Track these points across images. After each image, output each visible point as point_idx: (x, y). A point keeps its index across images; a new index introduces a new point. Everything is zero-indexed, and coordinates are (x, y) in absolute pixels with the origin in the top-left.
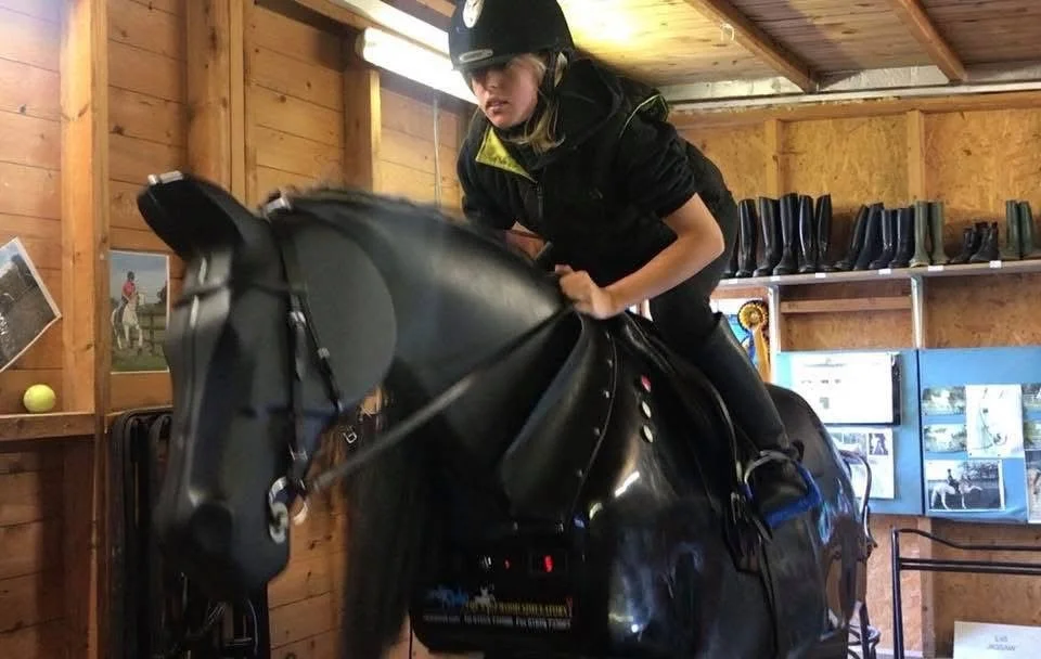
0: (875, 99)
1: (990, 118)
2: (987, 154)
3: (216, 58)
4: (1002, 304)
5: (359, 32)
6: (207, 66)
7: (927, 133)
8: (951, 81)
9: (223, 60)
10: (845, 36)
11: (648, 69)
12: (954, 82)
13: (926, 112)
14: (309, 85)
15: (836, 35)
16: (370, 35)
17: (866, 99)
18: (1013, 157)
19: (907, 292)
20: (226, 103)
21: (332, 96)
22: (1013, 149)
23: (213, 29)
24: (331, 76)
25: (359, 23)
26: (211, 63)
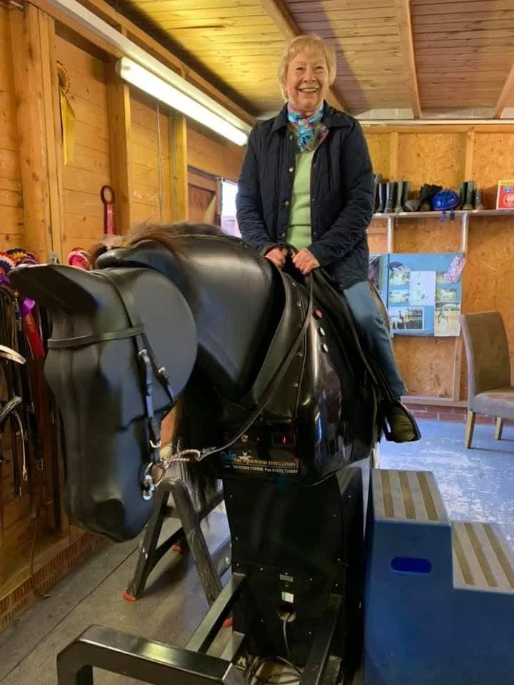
0: (376, 125)
1: (431, 137)
2: (428, 156)
3: (33, 65)
4: (429, 232)
5: (119, 59)
6: (27, 70)
7: (399, 145)
8: (415, 117)
9: (38, 66)
10: (372, 88)
11: (263, 101)
12: (416, 118)
13: (400, 133)
14: (88, 91)
15: (366, 87)
16: (125, 62)
17: (371, 125)
18: (439, 158)
19: (385, 226)
20: (41, 96)
21: (100, 99)
22: (440, 155)
23: (30, 44)
24: (100, 86)
25: (118, 54)
26: (30, 67)
